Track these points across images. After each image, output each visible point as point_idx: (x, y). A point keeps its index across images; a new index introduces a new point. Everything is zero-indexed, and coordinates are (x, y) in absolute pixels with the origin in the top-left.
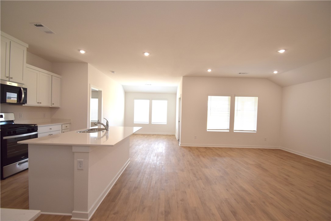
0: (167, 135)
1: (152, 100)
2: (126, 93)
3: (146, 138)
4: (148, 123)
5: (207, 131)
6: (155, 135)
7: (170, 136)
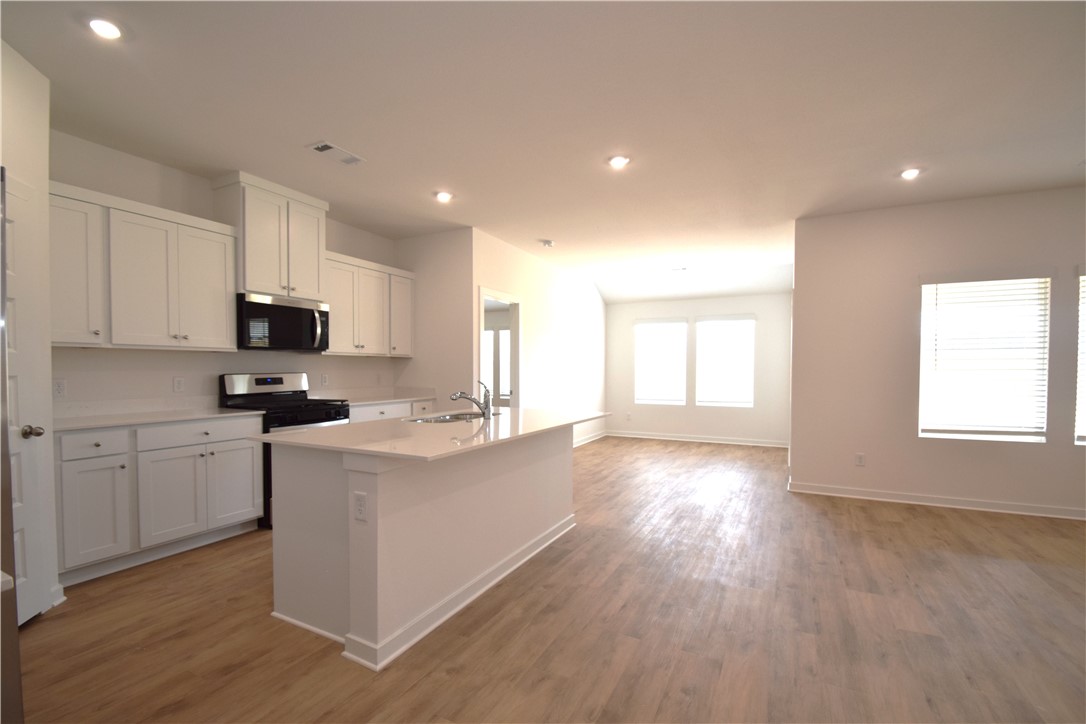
0: (754, 447)
1: (696, 321)
2: (608, 305)
3: (671, 452)
4: (684, 403)
5: (921, 435)
6: (709, 444)
7: (766, 450)
